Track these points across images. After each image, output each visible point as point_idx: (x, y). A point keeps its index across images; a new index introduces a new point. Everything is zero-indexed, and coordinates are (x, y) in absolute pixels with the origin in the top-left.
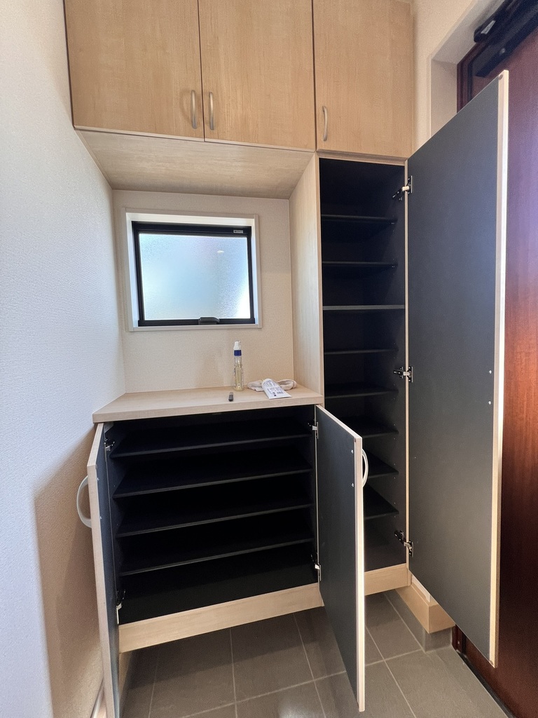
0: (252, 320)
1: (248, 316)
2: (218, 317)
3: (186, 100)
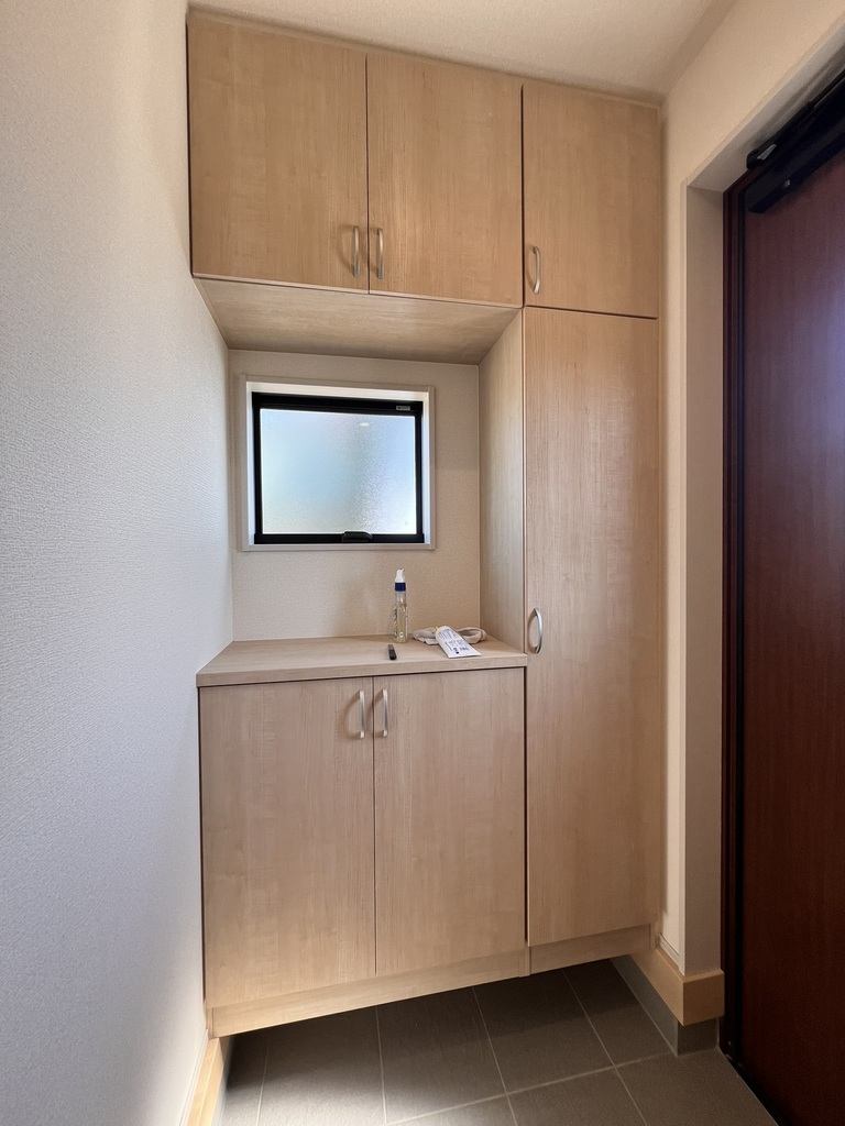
0: (419, 538)
1: (413, 531)
2: (371, 531)
3: (346, 236)
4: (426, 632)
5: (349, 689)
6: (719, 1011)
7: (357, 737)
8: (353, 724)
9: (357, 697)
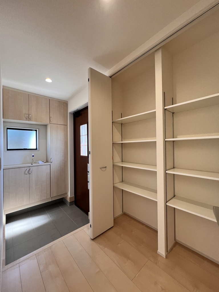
0: (36, 149)
1: (35, 148)
2: (28, 148)
3: (26, 115)
4: (37, 162)
6: (74, 200)
7: (27, 174)
9: (27, 169)
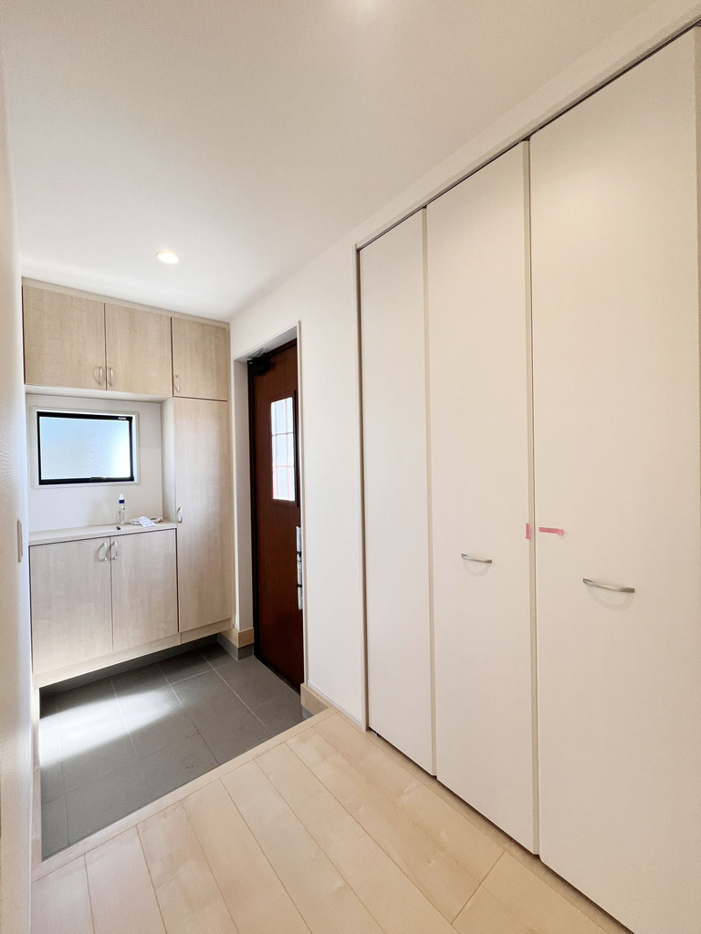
0: (132, 479)
1: (128, 475)
2: (105, 477)
3: (96, 371)
4: (135, 520)
5: (100, 542)
6: (253, 641)
7: (104, 560)
8: (102, 555)
9: (103, 545)
